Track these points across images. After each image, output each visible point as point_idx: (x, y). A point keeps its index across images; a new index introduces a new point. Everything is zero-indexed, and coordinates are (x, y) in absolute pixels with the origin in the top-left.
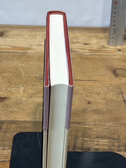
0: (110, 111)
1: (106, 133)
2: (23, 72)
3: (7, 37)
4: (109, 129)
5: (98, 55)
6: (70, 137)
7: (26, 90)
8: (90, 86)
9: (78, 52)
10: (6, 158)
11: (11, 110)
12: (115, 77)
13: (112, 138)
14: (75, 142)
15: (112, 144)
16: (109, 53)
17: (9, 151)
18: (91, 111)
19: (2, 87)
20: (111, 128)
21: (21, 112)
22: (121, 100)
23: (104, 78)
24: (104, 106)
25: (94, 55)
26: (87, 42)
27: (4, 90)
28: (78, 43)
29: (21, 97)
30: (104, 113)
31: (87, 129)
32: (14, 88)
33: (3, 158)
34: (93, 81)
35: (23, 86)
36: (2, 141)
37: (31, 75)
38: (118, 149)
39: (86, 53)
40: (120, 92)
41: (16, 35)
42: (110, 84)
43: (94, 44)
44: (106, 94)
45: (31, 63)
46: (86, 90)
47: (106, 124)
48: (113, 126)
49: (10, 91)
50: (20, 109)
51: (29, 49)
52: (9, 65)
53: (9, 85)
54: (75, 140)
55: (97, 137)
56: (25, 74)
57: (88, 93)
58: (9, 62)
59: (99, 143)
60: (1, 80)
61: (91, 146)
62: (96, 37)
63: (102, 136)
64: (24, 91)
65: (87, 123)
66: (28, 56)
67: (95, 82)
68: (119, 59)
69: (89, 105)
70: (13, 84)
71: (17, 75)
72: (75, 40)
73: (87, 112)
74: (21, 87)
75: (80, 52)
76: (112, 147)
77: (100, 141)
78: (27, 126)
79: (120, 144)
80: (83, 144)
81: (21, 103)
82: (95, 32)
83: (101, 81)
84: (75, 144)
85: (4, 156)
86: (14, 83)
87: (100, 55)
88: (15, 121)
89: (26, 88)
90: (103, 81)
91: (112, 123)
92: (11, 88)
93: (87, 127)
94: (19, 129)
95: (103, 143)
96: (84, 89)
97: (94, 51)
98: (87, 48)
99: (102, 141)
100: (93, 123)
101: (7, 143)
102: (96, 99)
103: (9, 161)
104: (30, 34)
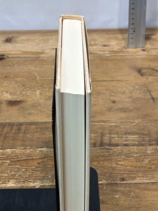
0: (138, 109)
1: (135, 129)
2: (37, 76)
3: (16, 42)
4: (138, 126)
5: (119, 56)
6: (96, 135)
8: (114, 86)
9: (97, 54)
10: (28, 157)
11: (29, 112)
12: (140, 77)
13: (141, 133)
14: (102, 139)
15: (142, 139)
16: (132, 54)
17: (31, 150)
18: (117, 110)
19: (17, 91)
20: (140, 124)
21: (40, 114)
22: (149, 98)
23: (129, 77)
24: (130, 105)
25: (116, 56)
26: (106, 44)
27: (18, 94)
28: (96, 45)
29: (38, 100)
30: (131, 111)
31: (114, 127)
32: (29, 91)
33: (26, 156)
34: (116, 82)
35: (39, 89)
36: (23, 141)
37: (46, 78)
38: (150, 143)
39: (106, 54)
40: (147, 90)
41: (25, 40)
43: (115, 45)
44: (131, 93)
45: (45, 66)
46: (109, 90)
47: (134, 121)
48: (142, 122)
49: (25, 94)
50: (39, 111)
51: (42, 53)
52: (21, 70)
53: (23, 89)
54: (102, 137)
55: (126, 134)
56: (40, 78)
57: (112, 93)
58: (21, 67)
59: (128, 139)
60: (15, 85)
61: (119, 142)
62: (117, 39)
63: (131, 132)
64: (41, 94)
65: (114, 121)
66: (41, 60)
67: (118, 82)
68: (143, 59)
69: (114, 104)
70: (28, 88)
71: (31, 79)
72: (93, 43)
73: (113, 111)
74: (37, 90)
75: (100, 54)
76: (143, 142)
77: (129, 137)
78: (48, 126)
79: (151, 139)
80: (111, 141)
81: (39, 105)
82: (115, 34)
83: (126, 81)
84: (102, 141)
86: (28, 86)
87: (122, 56)
88: (34, 122)
89: (43, 91)
90: (128, 81)
91: (141, 120)
92: (26, 91)
93: (114, 124)
94: (39, 130)
95: (132, 139)
96: (107, 90)
97: (114, 52)
98: (107, 50)
99: (130, 137)
100: (119, 121)
101: (28, 143)
102: (122, 98)
103: (32, 159)
104: (41, 38)
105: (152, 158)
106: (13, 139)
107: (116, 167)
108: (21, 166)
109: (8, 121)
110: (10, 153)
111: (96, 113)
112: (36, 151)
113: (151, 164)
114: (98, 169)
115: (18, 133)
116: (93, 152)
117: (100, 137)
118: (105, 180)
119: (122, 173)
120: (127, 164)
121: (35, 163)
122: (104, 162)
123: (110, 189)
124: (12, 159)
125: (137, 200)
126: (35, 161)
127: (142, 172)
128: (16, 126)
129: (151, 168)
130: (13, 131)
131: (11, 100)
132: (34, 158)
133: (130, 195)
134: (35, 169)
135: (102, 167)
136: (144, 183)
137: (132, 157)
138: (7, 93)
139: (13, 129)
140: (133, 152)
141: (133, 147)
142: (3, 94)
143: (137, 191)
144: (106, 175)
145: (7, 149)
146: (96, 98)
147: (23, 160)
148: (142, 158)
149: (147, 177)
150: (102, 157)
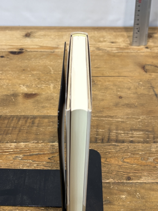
0: (142, 105)
1: (140, 126)
2: (52, 70)
3: (34, 37)
4: (143, 122)
5: (125, 52)
6: (104, 130)
7: (56, 86)
8: (120, 81)
9: (106, 50)
10: (40, 151)
11: (43, 105)
12: (144, 73)
13: (146, 130)
14: (109, 135)
15: (147, 136)
16: (137, 51)
17: (43, 144)
18: (123, 105)
19: (32, 84)
21: (53, 107)
22: (153, 94)
23: (134, 73)
24: (135, 100)
25: (122, 52)
26: (114, 40)
27: (34, 87)
28: (105, 41)
29: (51, 93)
30: (136, 107)
31: (120, 122)
32: (44, 84)
34: (122, 77)
35: (52, 83)
36: (36, 134)
38: (154, 140)
39: (114, 51)
40: (151, 87)
41: (43, 35)
42: (140, 79)
43: (121, 42)
44: (136, 89)
45: (59, 61)
47: (139, 117)
48: (146, 119)
49: (40, 88)
50: (52, 105)
51: (57, 48)
52: (38, 63)
53: (39, 82)
54: (109, 132)
55: (131, 130)
56: (54, 72)
57: (120, 88)
58: (38, 61)
59: (133, 135)
60: (31, 78)
61: (125, 138)
62: (123, 36)
63: (137, 129)
64: (54, 88)
65: (120, 116)
66: (56, 54)
67: (124, 77)
68: (147, 56)
69: (121, 99)
70: (43, 81)
71: (46, 72)
72: (102, 39)
73: (119, 106)
75: (108, 50)
76: (147, 139)
77: (134, 133)
79: (155, 136)
80: (118, 137)
81: (52, 99)
82: (121, 32)
83: (131, 77)
84: (109, 137)
85: (38, 150)
86: (43, 80)
87: (127, 52)
88: (47, 116)
89: (57, 85)
90: (133, 77)
91: (145, 116)
92: (41, 85)
93: (120, 120)
94: (51, 123)
95: (137, 135)
96: (115, 85)
97: (121, 48)
98: (114, 46)
99: (136, 134)
100: (125, 117)
101: (41, 137)
102: (127, 93)
103: (44, 154)
104: (57, 34)
105: (156, 156)
106: (27, 133)
107: (122, 165)
108: (33, 161)
109: (23, 114)
110: (23, 146)
111: (104, 108)
112: (47, 146)
113: (155, 162)
114: (106, 167)
115: (32, 126)
116: (101, 148)
117: (108, 132)
118: (112, 179)
119: (128, 171)
120: (132, 162)
121: (46, 158)
122: (112, 160)
123: (116, 188)
124: (25, 153)
125: (142, 201)
126: (46, 156)
127: (147, 171)
128: (31, 119)
129: (155, 167)
130: (27, 124)
131: (27, 93)
132: (46, 152)
133: (136, 195)
134: (46, 164)
135: (109, 164)
136: (149, 183)
137: (138, 155)
138: (24, 85)
139: (28, 122)
140: (139, 150)
141: (138, 145)
142: (21, 87)
143: (142, 191)
144: (113, 173)
145: (21, 143)
146: (104, 93)
147: (35, 155)
148: (147, 156)
149: (152, 176)
150: (109, 154)
